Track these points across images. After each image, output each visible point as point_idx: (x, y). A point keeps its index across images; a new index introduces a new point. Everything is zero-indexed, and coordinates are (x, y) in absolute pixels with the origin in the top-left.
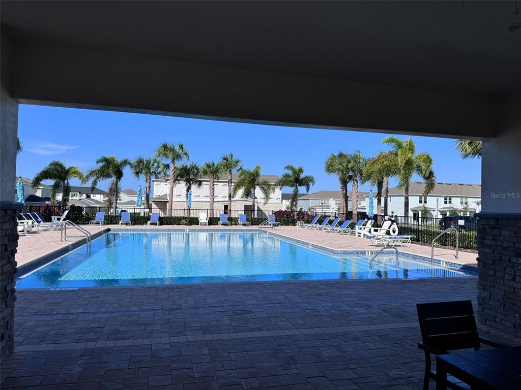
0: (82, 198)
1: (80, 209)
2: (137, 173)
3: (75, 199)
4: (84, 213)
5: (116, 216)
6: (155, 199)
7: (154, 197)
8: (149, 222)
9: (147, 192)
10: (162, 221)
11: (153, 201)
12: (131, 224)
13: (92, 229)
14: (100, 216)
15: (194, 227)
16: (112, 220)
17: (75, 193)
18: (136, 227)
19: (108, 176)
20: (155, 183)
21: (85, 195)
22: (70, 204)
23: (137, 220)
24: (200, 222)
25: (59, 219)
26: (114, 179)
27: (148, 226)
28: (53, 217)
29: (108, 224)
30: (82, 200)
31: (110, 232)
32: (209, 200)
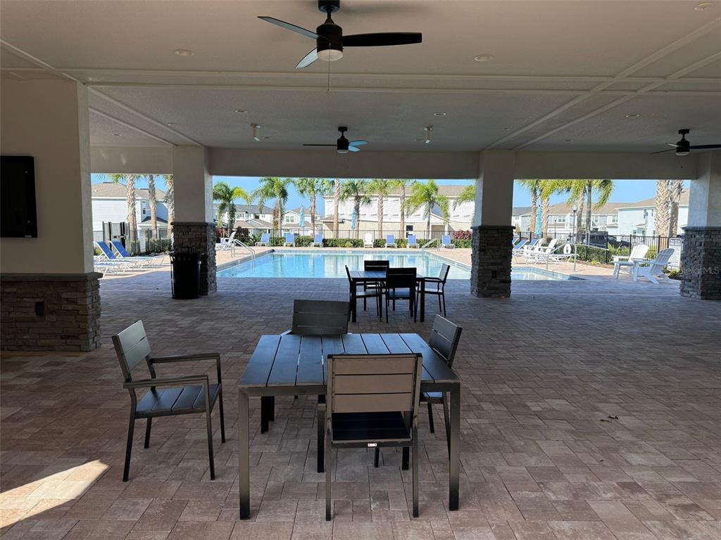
0: (250, 218)
1: (246, 231)
2: (302, 192)
3: (242, 220)
4: (250, 235)
5: (281, 238)
6: (326, 219)
7: (326, 217)
8: (313, 244)
9: (312, 211)
10: (326, 243)
11: (324, 222)
12: (296, 246)
13: (258, 249)
14: (266, 237)
15: (359, 249)
16: (277, 242)
17: (241, 213)
18: (300, 248)
19: (273, 195)
20: (326, 200)
21: (252, 215)
22: (236, 226)
23: (300, 242)
24: (365, 244)
25: (227, 241)
26: (278, 198)
27: (311, 248)
28: (222, 239)
29: (274, 246)
30: (249, 222)
31: (274, 253)
32: (377, 220)
